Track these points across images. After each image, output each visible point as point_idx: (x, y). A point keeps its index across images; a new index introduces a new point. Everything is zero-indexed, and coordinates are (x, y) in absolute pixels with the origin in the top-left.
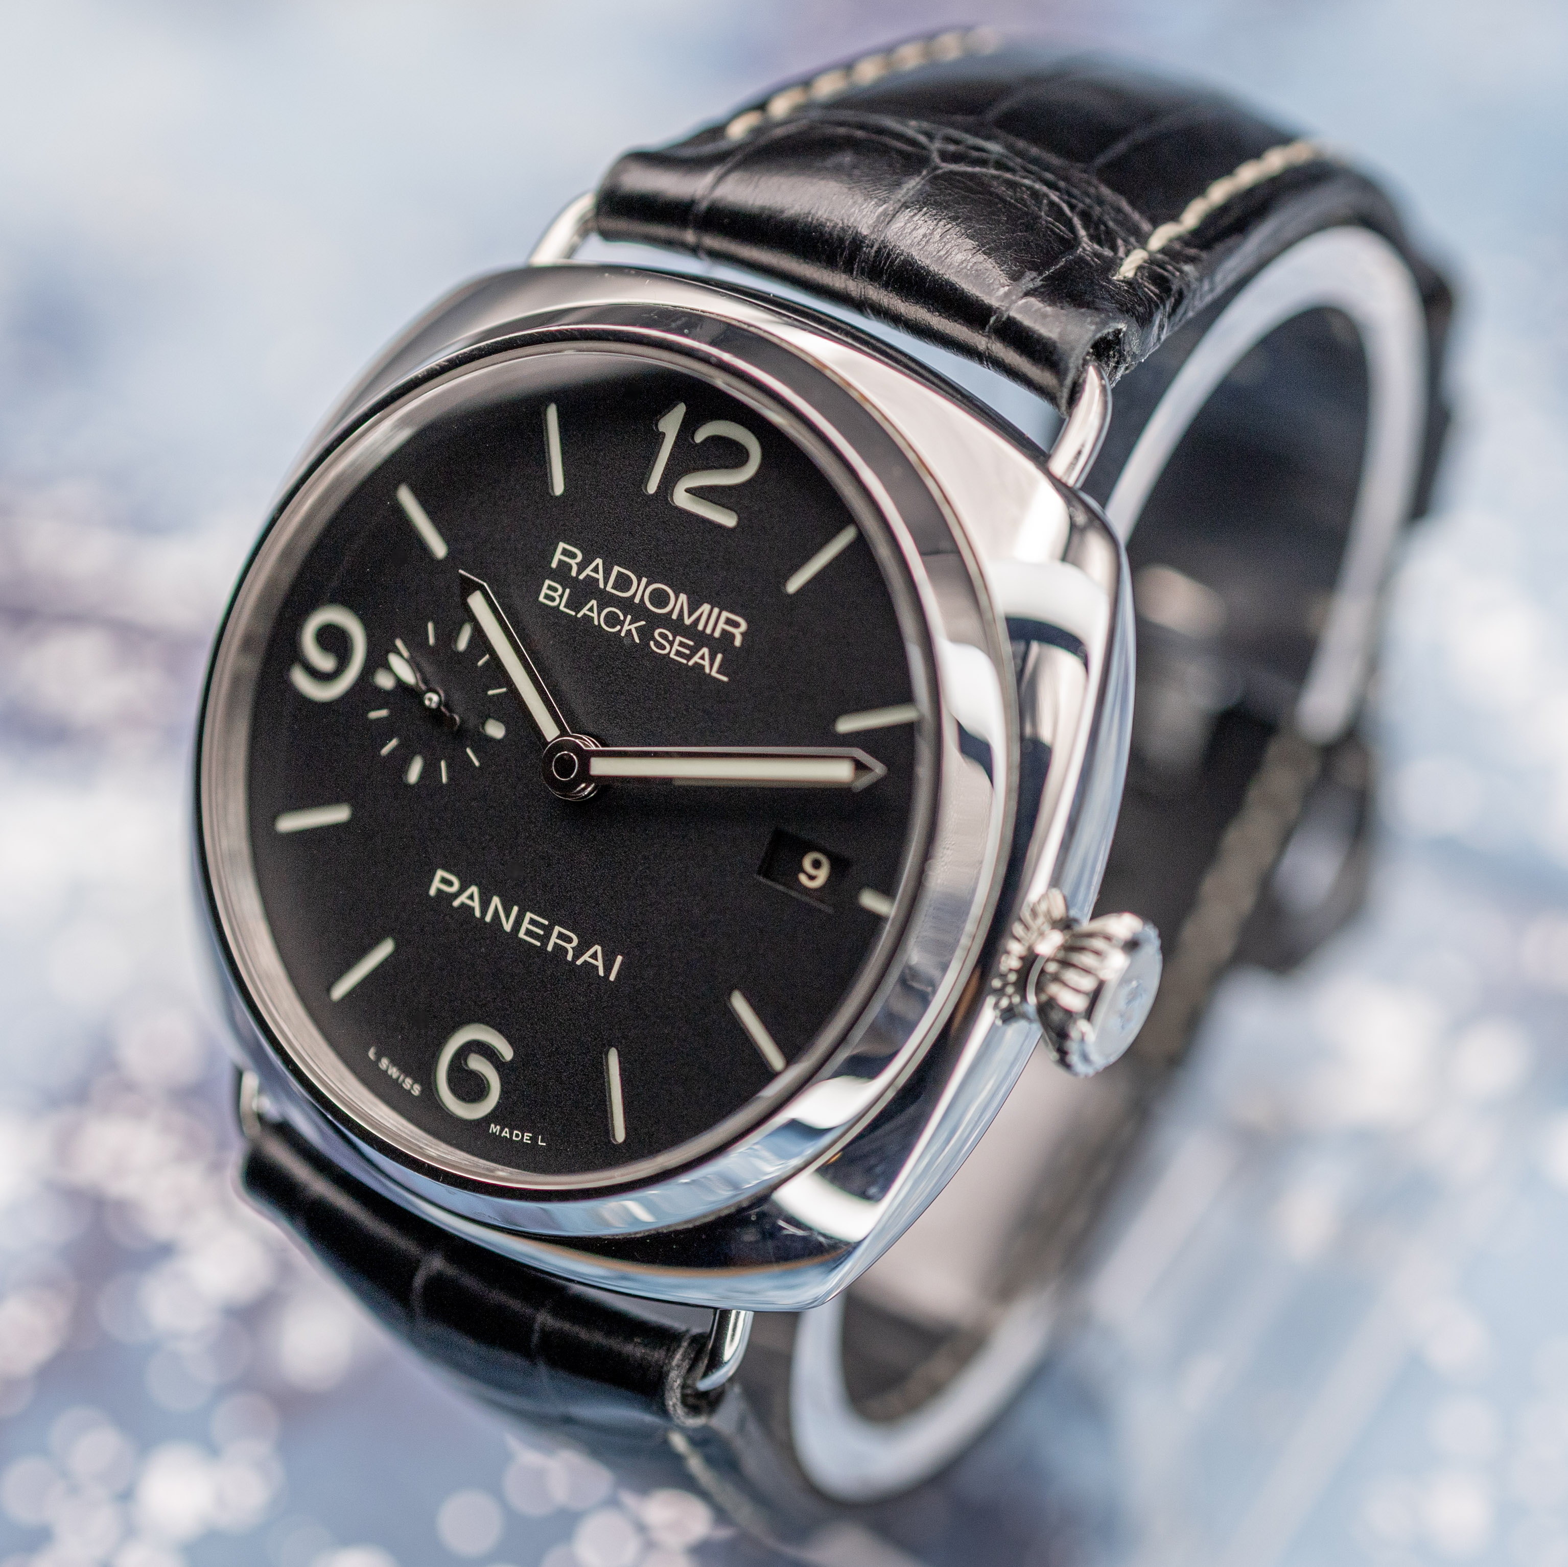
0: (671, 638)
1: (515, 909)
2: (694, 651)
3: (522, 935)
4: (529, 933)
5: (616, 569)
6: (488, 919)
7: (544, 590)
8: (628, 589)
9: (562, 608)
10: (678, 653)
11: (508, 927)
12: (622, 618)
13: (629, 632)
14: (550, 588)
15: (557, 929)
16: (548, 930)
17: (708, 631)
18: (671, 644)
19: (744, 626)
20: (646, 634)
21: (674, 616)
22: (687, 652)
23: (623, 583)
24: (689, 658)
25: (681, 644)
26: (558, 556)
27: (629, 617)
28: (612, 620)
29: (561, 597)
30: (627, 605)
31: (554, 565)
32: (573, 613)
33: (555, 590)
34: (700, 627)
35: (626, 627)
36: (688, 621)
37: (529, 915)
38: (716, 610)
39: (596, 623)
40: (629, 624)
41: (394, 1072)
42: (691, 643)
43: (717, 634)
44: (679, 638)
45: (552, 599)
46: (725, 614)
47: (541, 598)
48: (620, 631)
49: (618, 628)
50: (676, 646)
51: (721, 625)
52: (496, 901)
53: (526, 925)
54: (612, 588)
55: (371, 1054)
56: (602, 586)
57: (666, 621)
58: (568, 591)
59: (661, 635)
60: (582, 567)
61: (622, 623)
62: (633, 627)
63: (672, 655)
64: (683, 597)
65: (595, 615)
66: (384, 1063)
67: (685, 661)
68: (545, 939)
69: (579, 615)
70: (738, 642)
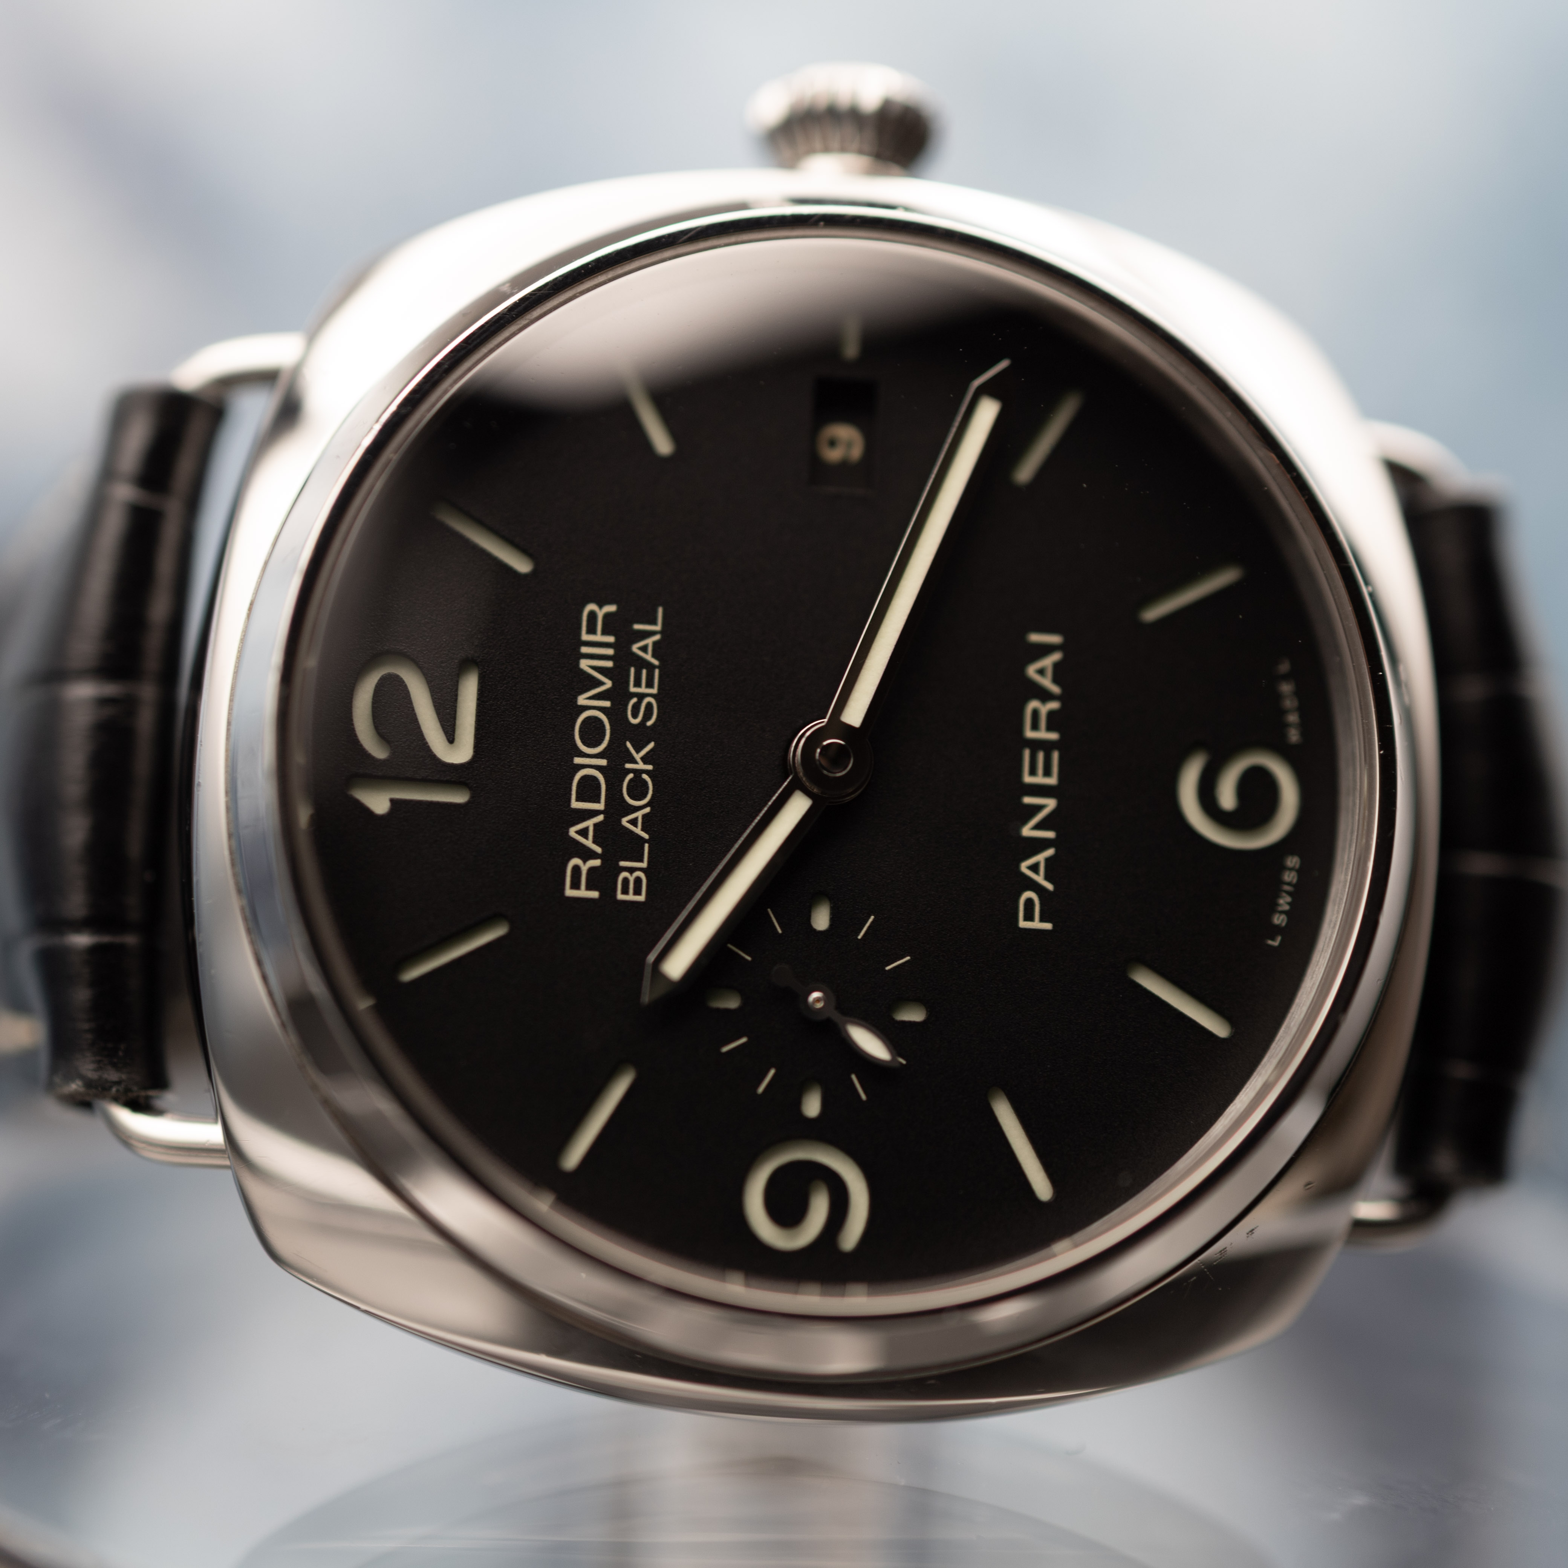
0: (634, 700)
1: (1028, 800)
2: (641, 664)
3: (1052, 781)
4: (1047, 773)
5: (575, 804)
6: (1050, 834)
7: (631, 897)
8: (594, 779)
9: (644, 865)
10: (650, 685)
11: (1050, 804)
12: (631, 776)
13: (645, 759)
14: (625, 891)
15: (1030, 734)
16: (1036, 745)
17: (610, 652)
18: (641, 697)
19: (591, 607)
20: (640, 736)
21: (607, 704)
22: (644, 672)
23: (589, 789)
24: (650, 667)
25: (638, 684)
26: (583, 893)
27: (628, 766)
28: (638, 789)
29: (631, 870)
30: (614, 773)
31: (595, 894)
32: (647, 845)
33: (626, 881)
34: (609, 664)
35: (641, 766)
36: (608, 684)
37: (1028, 779)
38: (585, 650)
39: (647, 810)
40: (636, 762)
41: (1284, 902)
42: (632, 670)
43: (611, 639)
44: (633, 689)
45: (638, 881)
46: (585, 637)
47: (642, 898)
48: (647, 772)
49: (645, 776)
50: (643, 690)
51: (598, 638)
52: (1027, 831)
53: (1039, 779)
54: (599, 802)
55: (1276, 943)
56: (601, 818)
57: (616, 714)
58: (623, 864)
59: (635, 715)
60: (587, 854)
61: (638, 773)
62: (638, 757)
63: (654, 691)
64: (582, 700)
65: (639, 814)
66: (1279, 920)
67: (657, 672)
68: (1046, 746)
69: (646, 836)
70: (612, 608)
